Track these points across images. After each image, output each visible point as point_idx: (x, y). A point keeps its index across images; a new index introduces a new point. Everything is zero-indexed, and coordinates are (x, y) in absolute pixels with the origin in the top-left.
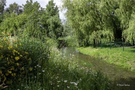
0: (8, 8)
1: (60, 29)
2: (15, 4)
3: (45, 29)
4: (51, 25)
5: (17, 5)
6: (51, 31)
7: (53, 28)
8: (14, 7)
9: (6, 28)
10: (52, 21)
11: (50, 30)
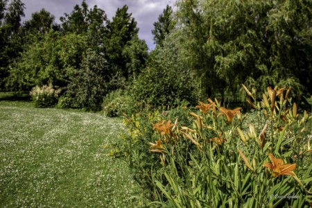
0: (28, 22)
2: (43, 12)
4: (133, 61)
5: (48, 15)
8: (42, 20)
9: (36, 66)
10: (136, 52)
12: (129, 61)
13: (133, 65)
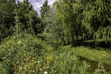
1: (39, 25)
3: (23, 24)
4: (30, 20)
6: (30, 26)
7: (33, 23)
11: (28, 26)
12: (29, 20)
13: (30, 22)
